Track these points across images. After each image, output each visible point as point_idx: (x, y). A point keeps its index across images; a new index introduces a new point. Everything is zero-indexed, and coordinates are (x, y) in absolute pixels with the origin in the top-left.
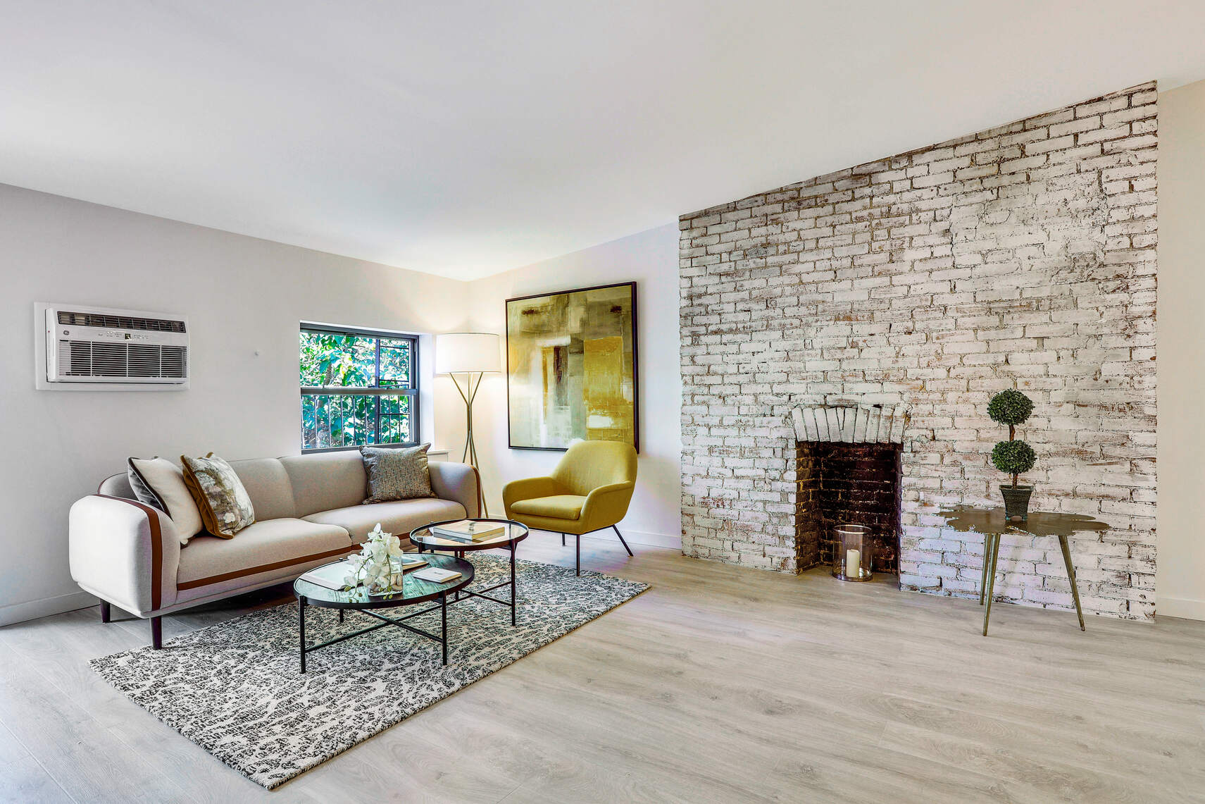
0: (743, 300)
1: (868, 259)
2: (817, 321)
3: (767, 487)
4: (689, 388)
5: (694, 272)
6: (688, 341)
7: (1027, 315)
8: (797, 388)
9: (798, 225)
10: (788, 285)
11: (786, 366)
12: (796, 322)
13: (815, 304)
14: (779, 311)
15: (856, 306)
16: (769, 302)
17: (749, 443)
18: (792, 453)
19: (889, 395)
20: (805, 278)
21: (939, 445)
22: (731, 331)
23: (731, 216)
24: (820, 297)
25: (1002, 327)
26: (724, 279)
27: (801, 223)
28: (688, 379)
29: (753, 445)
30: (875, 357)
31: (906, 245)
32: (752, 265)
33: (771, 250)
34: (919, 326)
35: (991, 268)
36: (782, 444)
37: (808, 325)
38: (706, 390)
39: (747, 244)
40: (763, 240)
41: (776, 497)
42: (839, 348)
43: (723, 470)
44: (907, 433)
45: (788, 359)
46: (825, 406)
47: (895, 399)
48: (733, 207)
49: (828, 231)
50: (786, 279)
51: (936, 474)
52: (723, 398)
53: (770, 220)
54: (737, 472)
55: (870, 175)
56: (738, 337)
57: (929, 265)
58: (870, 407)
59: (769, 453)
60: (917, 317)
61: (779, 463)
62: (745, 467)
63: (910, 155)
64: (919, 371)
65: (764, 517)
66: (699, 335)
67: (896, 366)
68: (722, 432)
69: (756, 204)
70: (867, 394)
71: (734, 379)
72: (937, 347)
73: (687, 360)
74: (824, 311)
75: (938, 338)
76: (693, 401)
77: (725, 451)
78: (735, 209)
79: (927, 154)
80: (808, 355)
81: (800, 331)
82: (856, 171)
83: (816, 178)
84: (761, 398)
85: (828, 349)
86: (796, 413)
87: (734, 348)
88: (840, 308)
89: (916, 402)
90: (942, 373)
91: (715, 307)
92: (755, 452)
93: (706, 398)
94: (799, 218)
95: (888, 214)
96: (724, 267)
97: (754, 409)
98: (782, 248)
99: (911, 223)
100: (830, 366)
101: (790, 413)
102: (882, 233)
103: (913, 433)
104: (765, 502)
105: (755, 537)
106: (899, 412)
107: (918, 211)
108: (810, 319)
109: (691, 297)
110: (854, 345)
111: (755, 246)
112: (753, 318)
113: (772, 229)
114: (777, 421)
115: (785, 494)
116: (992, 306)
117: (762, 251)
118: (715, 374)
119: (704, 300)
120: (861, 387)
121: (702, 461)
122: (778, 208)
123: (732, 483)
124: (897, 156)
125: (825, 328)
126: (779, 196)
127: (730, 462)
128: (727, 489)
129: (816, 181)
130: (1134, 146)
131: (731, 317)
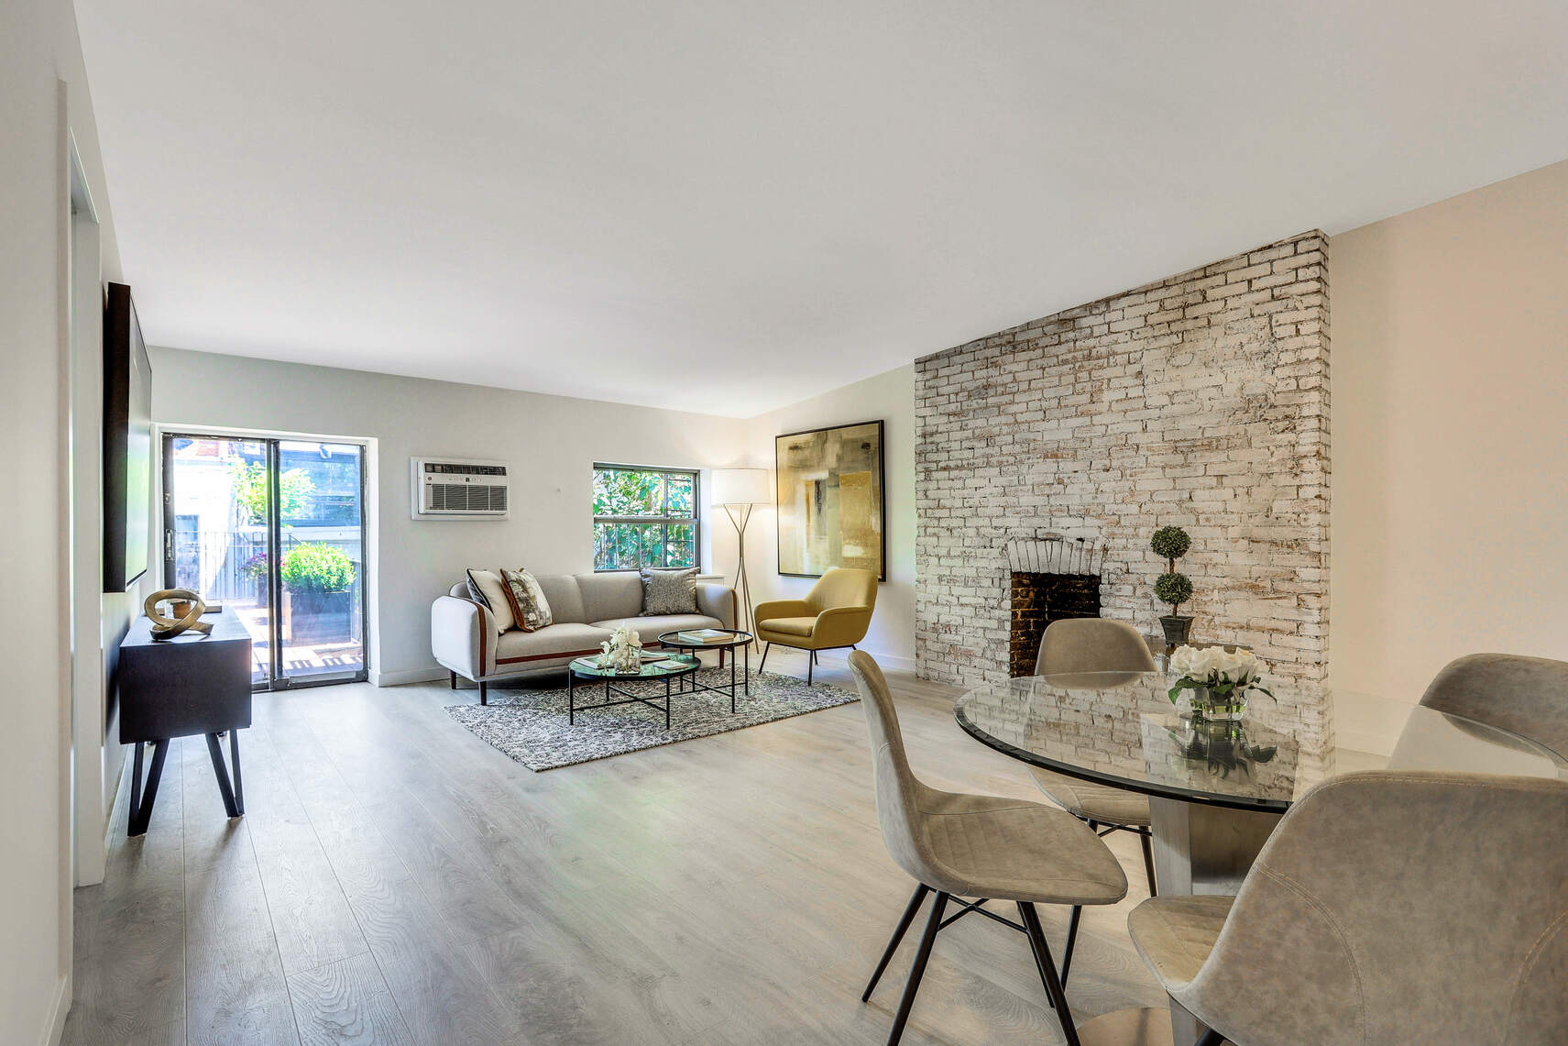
0: (968, 438)
1: (1072, 400)
2: (1029, 458)
3: (987, 615)
4: (923, 521)
5: (928, 412)
6: (922, 476)
7: (1207, 454)
8: (1012, 521)
9: (1014, 367)
10: (1005, 424)
11: (1002, 501)
12: (1011, 459)
13: (1028, 442)
14: (997, 449)
15: (1062, 445)
16: (989, 440)
17: (971, 572)
18: (1008, 583)
19: (1089, 529)
20: (1020, 418)
21: (1132, 578)
22: (957, 467)
23: (957, 359)
24: (1031, 436)
25: (1186, 465)
26: (952, 418)
27: (1016, 365)
28: (922, 512)
29: (975, 575)
30: (1077, 493)
31: (1105, 386)
32: (975, 406)
33: (991, 392)
34: (1115, 463)
35: (1176, 409)
36: (999, 575)
37: (1022, 462)
38: (936, 523)
39: (971, 386)
40: (984, 381)
41: (994, 624)
42: (1048, 484)
43: (950, 598)
44: (1105, 566)
45: (1005, 494)
46: (1035, 539)
47: (1093, 533)
48: (959, 351)
49: (1038, 373)
50: (1003, 419)
51: (1129, 605)
52: (950, 530)
53: (991, 363)
54: (963, 600)
55: (1073, 320)
56: (963, 473)
57: (1123, 406)
58: (1073, 541)
59: (987, 583)
60: (1114, 455)
61: (996, 592)
62: (968, 594)
63: (1107, 301)
64: (1115, 507)
65: (984, 643)
66: (931, 471)
67: (1096, 501)
68: (950, 562)
69: (978, 348)
70: (1071, 528)
71: (959, 513)
72: (1130, 484)
73: (921, 494)
74: (1035, 449)
75: (1131, 476)
76: (926, 533)
77: (952, 580)
78: (961, 352)
79: (1122, 299)
80: (1021, 490)
81: (1015, 468)
82: (1062, 317)
83: (1028, 324)
84: (982, 531)
85: (1038, 485)
86: (1011, 545)
87: (959, 484)
88: (1048, 446)
89: (1112, 536)
90: (1134, 509)
91: (945, 445)
92: (974, 582)
93: (936, 530)
94: (1014, 362)
95: (1089, 358)
96: (952, 408)
97: (977, 541)
98: (1000, 389)
99: (1108, 366)
100: (1040, 501)
101: (1006, 545)
102: (1084, 375)
103: (1110, 566)
104: (985, 629)
105: (976, 661)
106: (1098, 546)
107: (1115, 354)
108: (1024, 456)
109: (924, 436)
110: (1060, 482)
111: (978, 388)
112: (976, 455)
113: (992, 371)
114: (995, 552)
115: (1001, 621)
116: (1177, 445)
117: (983, 392)
118: (944, 507)
119: (936, 438)
120: (1066, 522)
121: (934, 589)
122: (996, 351)
123: (957, 610)
124: (1096, 302)
125: (1036, 464)
126: (997, 341)
127: (956, 591)
128: (952, 616)
129: (1028, 326)
130: (1299, 292)
131: (956, 454)
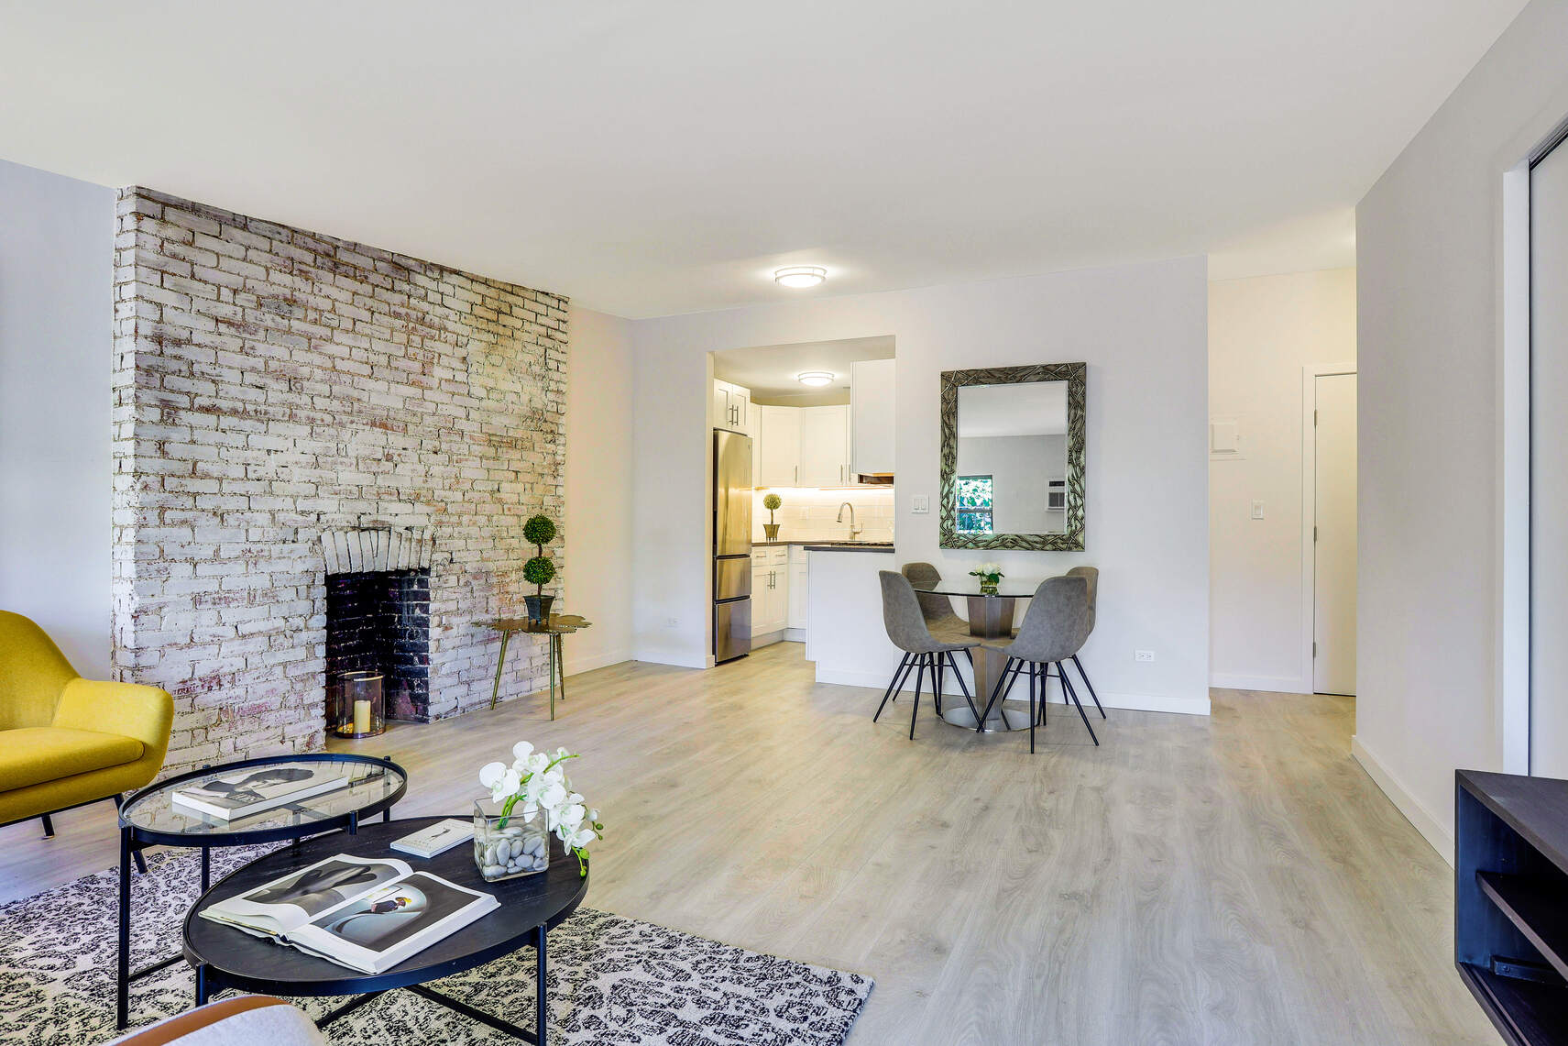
0: (253, 370)
1: (403, 363)
2: (352, 422)
3: (287, 643)
4: (154, 497)
5: (168, 298)
6: (155, 414)
7: (510, 451)
8: (327, 504)
9: (334, 293)
10: (319, 367)
11: (314, 475)
12: (328, 419)
13: (351, 400)
14: (305, 399)
15: (391, 413)
16: (293, 382)
17: (260, 582)
18: (320, 592)
19: (416, 516)
20: (340, 365)
21: (456, 567)
22: (234, 412)
23: (238, 234)
24: (355, 394)
25: (496, 459)
26: (223, 327)
27: (336, 291)
28: (153, 481)
29: (268, 584)
30: (407, 476)
31: (435, 361)
32: (269, 323)
33: (298, 313)
34: (444, 447)
35: (491, 404)
36: (306, 581)
37: (342, 425)
38: (189, 503)
39: (264, 289)
40: (288, 292)
41: (301, 653)
42: (374, 459)
43: (219, 630)
44: (434, 557)
45: (317, 465)
46: (360, 529)
47: (423, 521)
48: (244, 223)
49: (366, 315)
50: (317, 359)
51: (454, 596)
52: (220, 516)
53: (292, 267)
54: (243, 629)
55: (409, 270)
56: (248, 425)
57: (452, 388)
58: (402, 530)
59: (291, 593)
60: (443, 438)
61: (304, 606)
62: (257, 619)
63: (442, 269)
64: (443, 493)
65: (284, 686)
66: (177, 409)
67: (426, 486)
68: (218, 569)
69: (277, 236)
70: (400, 514)
71: (240, 488)
72: (456, 470)
73: (149, 448)
74: (360, 412)
75: (457, 462)
76: (162, 520)
77: (222, 600)
78: (245, 227)
79: (454, 276)
80: (341, 463)
81: (332, 431)
82: (396, 259)
83: (356, 244)
84: (281, 517)
85: (364, 459)
86: (326, 537)
87: (239, 440)
88: (377, 412)
89: (440, 524)
90: (459, 496)
91: (208, 369)
92: (271, 595)
93: (188, 515)
94: (333, 285)
95: (422, 321)
96: (225, 311)
97: (272, 533)
98: (312, 315)
99: (439, 340)
100: (365, 480)
101: (319, 539)
102: (416, 339)
103: (438, 557)
104: (285, 665)
105: (271, 719)
106: (427, 536)
107: (446, 329)
108: (345, 418)
109: (159, 339)
110: (389, 458)
111: (276, 297)
112: (270, 400)
113: (299, 282)
114: (302, 548)
115: (310, 646)
116: (492, 438)
117: (286, 308)
118: (206, 476)
119: (186, 352)
120: (395, 507)
121: (179, 621)
122: (309, 258)
123: (237, 646)
124: (431, 264)
125: (361, 432)
126: (311, 244)
127: (231, 615)
128: (227, 658)
129: (354, 247)
131: (235, 391)
